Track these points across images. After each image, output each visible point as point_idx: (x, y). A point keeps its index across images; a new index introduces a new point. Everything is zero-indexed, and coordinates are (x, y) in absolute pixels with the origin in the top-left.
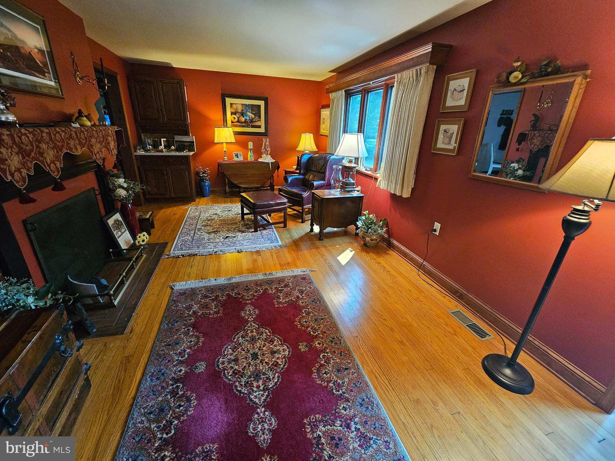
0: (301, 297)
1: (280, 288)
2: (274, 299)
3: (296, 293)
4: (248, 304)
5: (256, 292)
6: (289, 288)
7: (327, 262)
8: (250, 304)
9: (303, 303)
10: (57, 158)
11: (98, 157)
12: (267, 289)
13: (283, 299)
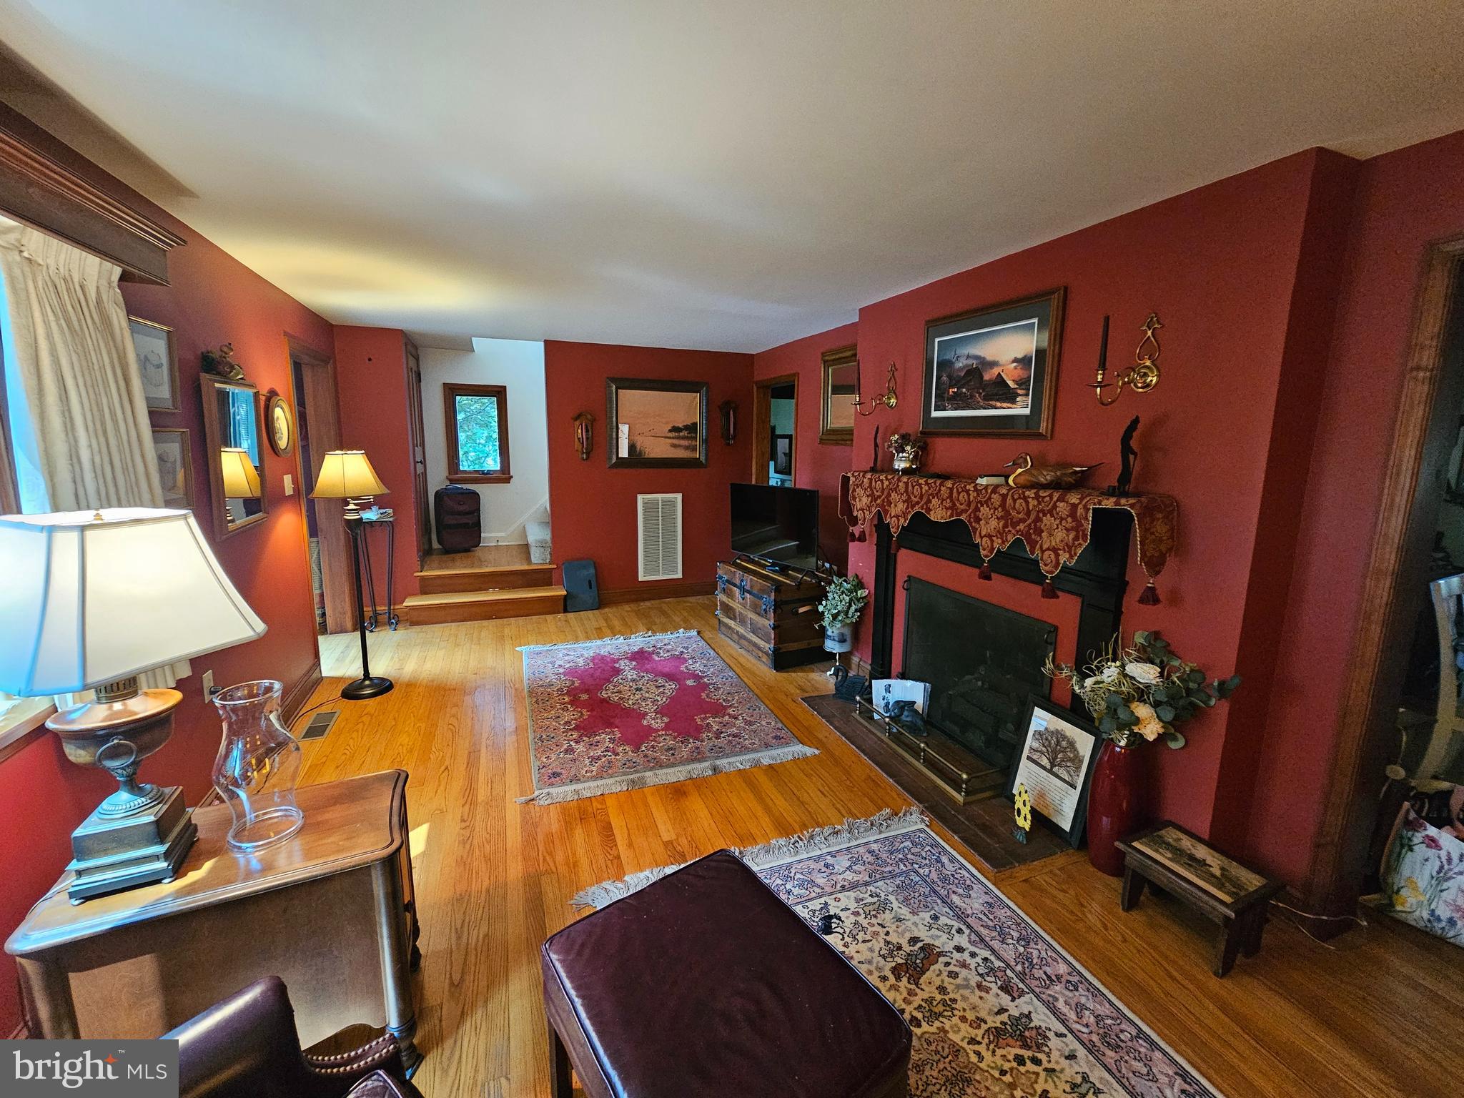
0: (572, 743)
1: (610, 754)
2: (619, 738)
3: (580, 748)
4: (662, 730)
5: (653, 747)
6: (592, 754)
7: (467, 832)
8: (659, 731)
9: (572, 735)
10: (904, 514)
11: (983, 543)
12: (632, 752)
13: (604, 738)
